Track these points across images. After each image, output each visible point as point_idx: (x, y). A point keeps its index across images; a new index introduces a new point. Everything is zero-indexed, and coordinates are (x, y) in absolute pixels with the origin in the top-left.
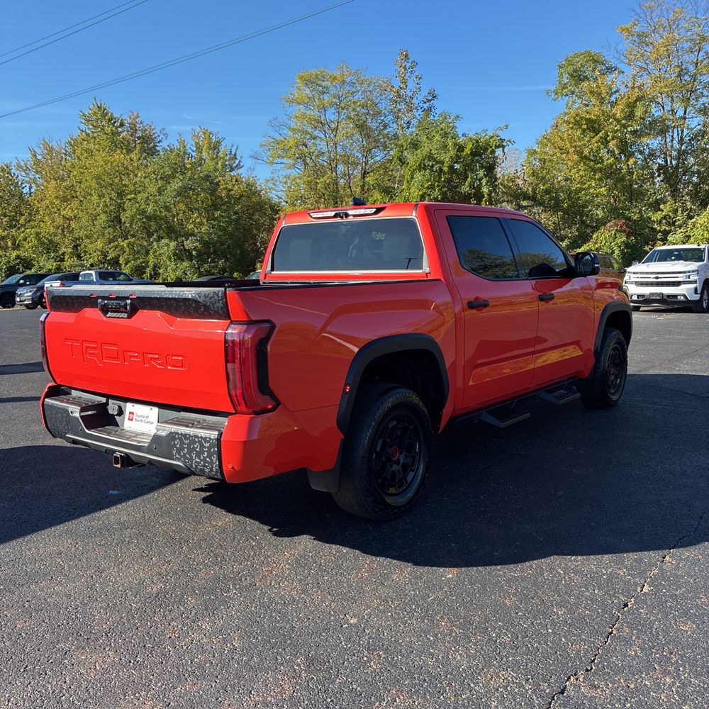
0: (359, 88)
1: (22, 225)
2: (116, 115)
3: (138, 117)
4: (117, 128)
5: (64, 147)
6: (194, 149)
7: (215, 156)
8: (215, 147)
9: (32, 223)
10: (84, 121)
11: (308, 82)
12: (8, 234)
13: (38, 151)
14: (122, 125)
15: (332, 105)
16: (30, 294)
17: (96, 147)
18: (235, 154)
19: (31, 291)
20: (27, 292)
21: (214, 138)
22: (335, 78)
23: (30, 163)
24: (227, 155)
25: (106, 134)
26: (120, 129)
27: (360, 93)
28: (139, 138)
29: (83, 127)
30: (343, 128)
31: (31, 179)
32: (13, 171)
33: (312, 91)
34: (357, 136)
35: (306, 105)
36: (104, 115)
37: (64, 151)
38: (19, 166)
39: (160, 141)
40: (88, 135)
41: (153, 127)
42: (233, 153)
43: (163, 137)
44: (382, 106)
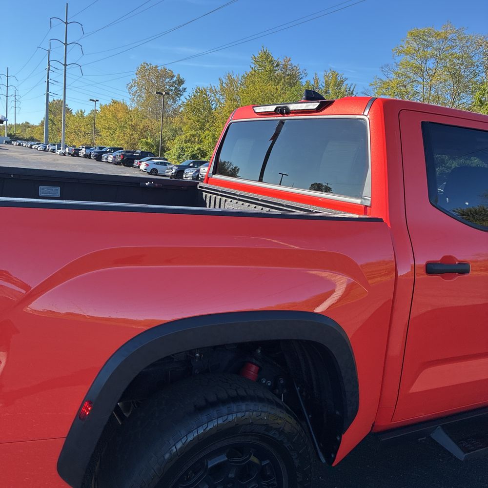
0: (458, 43)
1: (207, 129)
2: (275, 58)
3: (289, 61)
4: (274, 67)
5: (240, 79)
6: (324, 85)
7: (337, 91)
8: (339, 85)
9: (213, 128)
10: (254, 62)
11: (416, 37)
12: (197, 133)
13: (224, 81)
14: (278, 65)
15: (433, 56)
16: (192, 173)
17: (259, 79)
18: (353, 90)
19: (192, 172)
20: (190, 172)
21: (339, 78)
22: (439, 35)
23: (218, 89)
24: (346, 91)
25: (266, 71)
26: (276, 68)
27: (458, 48)
28: (288, 75)
29: (253, 66)
30: (438, 75)
31: (217, 99)
32: (208, 93)
33: (418, 45)
34: (450, 82)
35: (412, 55)
36: (267, 58)
37: (240, 82)
38: (211, 90)
39: (302, 78)
40: (255, 71)
41: (298, 68)
42: (351, 90)
43: (304, 75)
44: (475, 59)
